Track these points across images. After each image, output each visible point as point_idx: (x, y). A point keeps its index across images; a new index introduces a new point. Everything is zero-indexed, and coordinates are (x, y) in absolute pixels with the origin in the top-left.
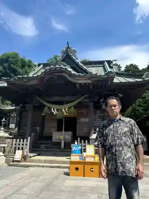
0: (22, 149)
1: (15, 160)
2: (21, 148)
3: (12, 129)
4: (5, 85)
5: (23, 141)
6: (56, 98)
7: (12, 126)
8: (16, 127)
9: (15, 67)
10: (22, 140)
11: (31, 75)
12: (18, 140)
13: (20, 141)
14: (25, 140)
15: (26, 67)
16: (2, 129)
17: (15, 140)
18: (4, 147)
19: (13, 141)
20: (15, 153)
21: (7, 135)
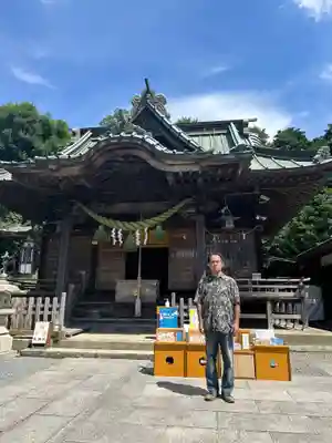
0: (50, 318)
1: (34, 342)
2: (46, 317)
3: (26, 275)
4: (8, 177)
5: (51, 302)
6: (123, 207)
7: (25, 268)
8: (33, 272)
9: (27, 136)
10: (48, 299)
11: (64, 154)
12: (40, 299)
13: (43, 302)
14: (55, 299)
15: (54, 137)
16: (5, 275)
17: (32, 299)
18: (9, 316)
19: (27, 302)
20: (33, 328)
21: (14, 288)
